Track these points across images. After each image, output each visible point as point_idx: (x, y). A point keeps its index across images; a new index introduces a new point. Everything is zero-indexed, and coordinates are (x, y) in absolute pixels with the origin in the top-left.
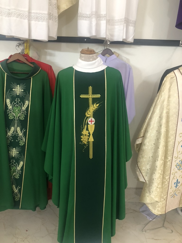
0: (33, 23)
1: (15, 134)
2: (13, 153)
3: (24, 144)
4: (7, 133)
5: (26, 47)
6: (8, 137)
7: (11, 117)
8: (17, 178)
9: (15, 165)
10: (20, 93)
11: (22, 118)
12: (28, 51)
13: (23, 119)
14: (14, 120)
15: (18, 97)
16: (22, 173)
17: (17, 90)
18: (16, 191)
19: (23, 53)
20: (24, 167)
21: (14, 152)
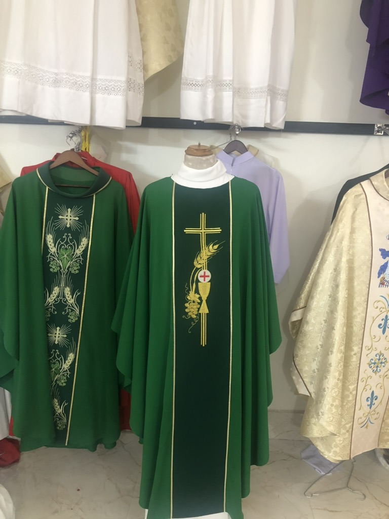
0: (99, 96)
1: (61, 300)
2: (55, 337)
3: (77, 319)
4: (45, 298)
5: (83, 138)
6: (47, 306)
7: (54, 269)
8: (61, 385)
9: (58, 361)
10: (71, 223)
11: (75, 270)
12: (87, 144)
13: (77, 272)
14: (59, 273)
15: (68, 230)
16: (72, 375)
17: (67, 218)
18: (60, 410)
19: (79, 150)
20: (76, 364)
21: (57, 335)
